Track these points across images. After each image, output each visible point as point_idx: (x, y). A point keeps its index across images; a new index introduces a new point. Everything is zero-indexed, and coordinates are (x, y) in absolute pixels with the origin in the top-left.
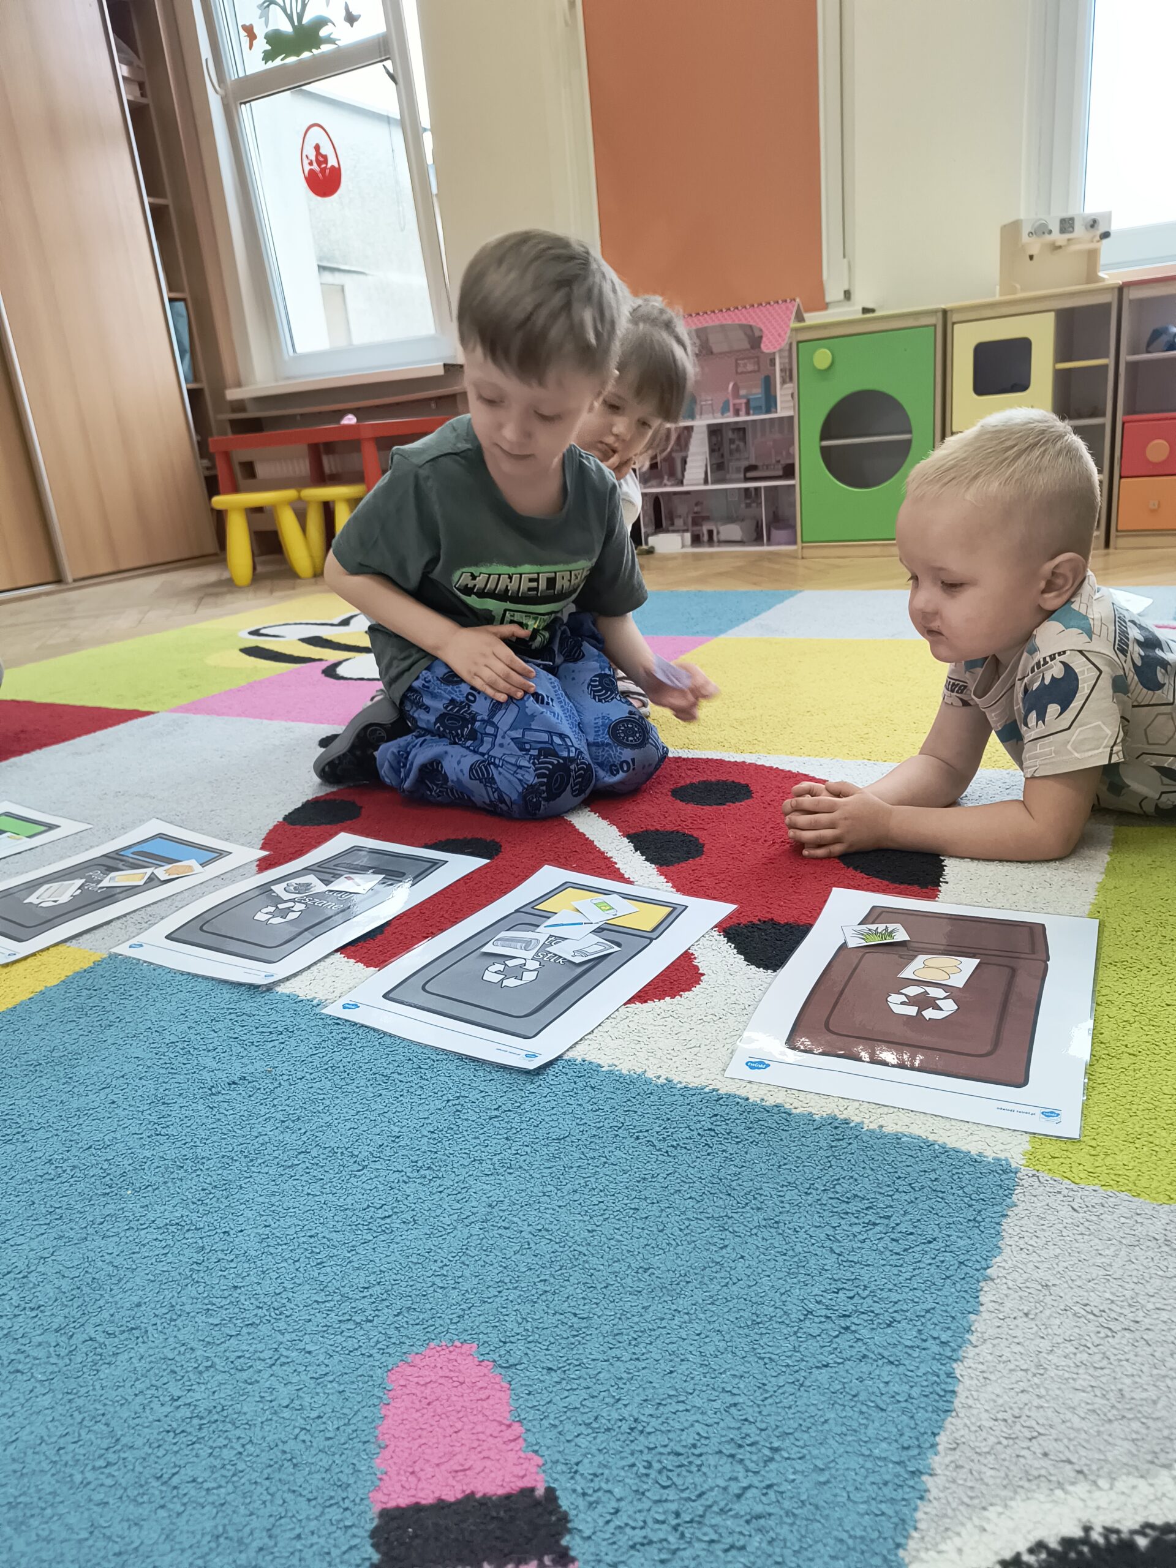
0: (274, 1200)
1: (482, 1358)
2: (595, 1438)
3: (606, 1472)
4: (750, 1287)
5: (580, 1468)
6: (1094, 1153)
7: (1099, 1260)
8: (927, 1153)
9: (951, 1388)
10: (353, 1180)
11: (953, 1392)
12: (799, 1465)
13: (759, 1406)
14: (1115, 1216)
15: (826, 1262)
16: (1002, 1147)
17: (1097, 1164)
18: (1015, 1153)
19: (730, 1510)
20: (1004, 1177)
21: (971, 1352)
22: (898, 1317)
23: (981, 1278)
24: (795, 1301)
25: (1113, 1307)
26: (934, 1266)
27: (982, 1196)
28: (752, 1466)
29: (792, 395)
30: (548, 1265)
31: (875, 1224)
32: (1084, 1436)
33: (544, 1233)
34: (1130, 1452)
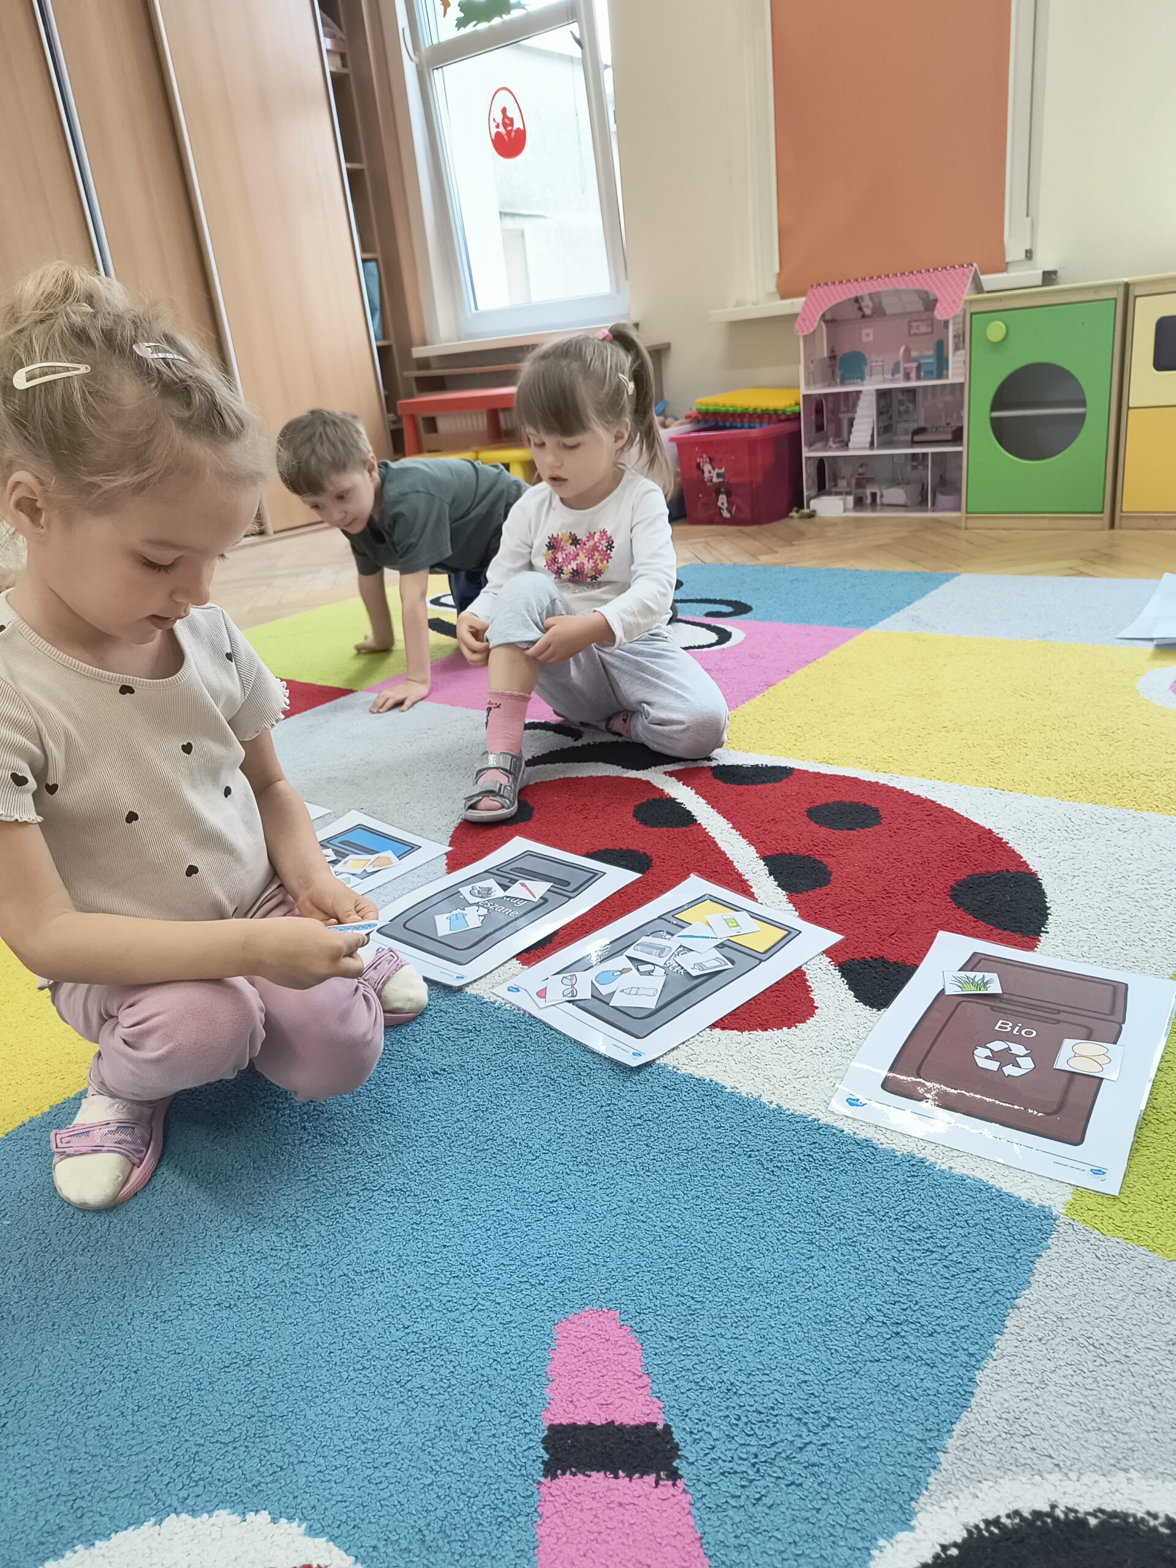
0: (471, 1177)
1: (622, 1323)
2: (701, 1393)
3: (708, 1419)
4: (827, 1292)
5: (689, 1413)
6: (1124, 1209)
7: (1109, 1302)
8: (985, 1195)
9: (970, 1390)
10: (528, 1167)
11: (972, 1393)
12: (848, 1433)
13: (823, 1385)
14: (1130, 1267)
15: (889, 1278)
16: (1048, 1196)
17: (1125, 1219)
18: (1057, 1201)
19: (794, 1457)
20: (1045, 1222)
21: (991, 1364)
22: (938, 1329)
23: (1009, 1306)
24: (861, 1307)
25: (1112, 1342)
26: (974, 1292)
27: (1023, 1237)
28: (813, 1428)
29: (964, 362)
30: (674, 1256)
31: (932, 1252)
32: (1066, 1439)
33: (672, 1229)
34: (1099, 1456)
